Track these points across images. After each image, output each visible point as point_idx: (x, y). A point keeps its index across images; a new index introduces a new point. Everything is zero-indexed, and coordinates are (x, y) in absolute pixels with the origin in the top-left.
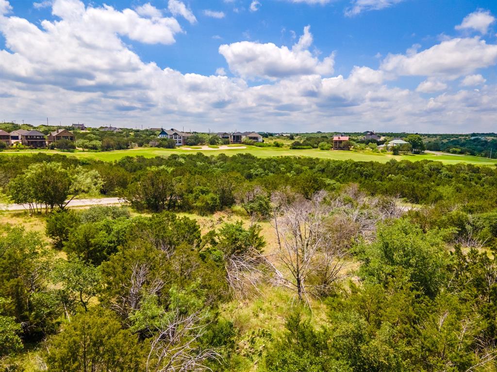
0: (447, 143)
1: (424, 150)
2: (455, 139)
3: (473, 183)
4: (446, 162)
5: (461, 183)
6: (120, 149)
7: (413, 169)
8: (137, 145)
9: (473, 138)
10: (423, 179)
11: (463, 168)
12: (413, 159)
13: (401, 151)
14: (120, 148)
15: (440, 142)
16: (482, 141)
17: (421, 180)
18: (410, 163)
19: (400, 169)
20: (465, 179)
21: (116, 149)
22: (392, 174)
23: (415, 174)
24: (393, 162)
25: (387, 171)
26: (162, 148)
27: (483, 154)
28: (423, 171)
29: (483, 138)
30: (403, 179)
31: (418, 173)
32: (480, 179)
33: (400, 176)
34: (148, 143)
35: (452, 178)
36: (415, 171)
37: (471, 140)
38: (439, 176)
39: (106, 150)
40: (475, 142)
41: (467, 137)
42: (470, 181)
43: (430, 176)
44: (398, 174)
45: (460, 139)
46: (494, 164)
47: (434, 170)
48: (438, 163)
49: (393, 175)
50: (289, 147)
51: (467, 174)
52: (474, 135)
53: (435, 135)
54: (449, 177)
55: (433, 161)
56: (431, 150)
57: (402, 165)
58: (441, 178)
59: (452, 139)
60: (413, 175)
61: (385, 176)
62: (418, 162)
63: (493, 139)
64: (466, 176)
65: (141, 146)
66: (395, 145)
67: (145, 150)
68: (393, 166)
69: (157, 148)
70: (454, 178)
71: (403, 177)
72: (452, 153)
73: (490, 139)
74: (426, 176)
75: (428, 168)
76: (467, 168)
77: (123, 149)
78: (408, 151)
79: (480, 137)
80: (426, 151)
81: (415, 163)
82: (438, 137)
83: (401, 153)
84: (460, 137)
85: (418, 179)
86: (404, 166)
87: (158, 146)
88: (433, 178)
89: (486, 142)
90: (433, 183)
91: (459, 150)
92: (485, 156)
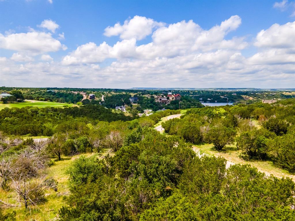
0: (35, 93)
1: (24, 99)
2: (38, 91)
3: (56, 117)
4: (40, 107)
5: (50, 118)
7: (21, 112)
10: (29, 118)
11: (49, 110)
12: (20, 106)
13: (9, 101)
15: (30, 93)
16: (53, 93)
18: (19, 109)
19: (12, 113)
20: (51, 116)
22: (7, 117)
23: (23, 115)
24: (7, 110)
25: (3, 115)
27: (56, 101)
28: (28, 113)
29: (53, 91)
30: (16, 120)
31: (25, 115)
32: (58, 115)
33: (13, 118)
35: (45, 115)
37: (47, 92)
40: (49, 93)
41: (45, 90)
42: (54, 116)
43: (33, 116)
44: (12, 116)
45: (41, 91)
46: (62, 106)
47: (34, 112)
48: (35, 108)
51: (52, 112)
52: (48, 89)
54: (43, 115)
55: (32, 107)
56: (28, 99)
57: (14, 111)
58: (39, 116)
61: (3, 119)
62: (23, 108)
63: (58, 92)
64: (52, 114)
66: (4, 97)
71: (15, 118)
72: (40, 101)
73: (56, 91)
74: (30, 116)
75: (30, 112)
76: (51, 109)
78: (14, 101)
79: (51, 90)
80: (26, 100)
82: (29, 90)
85: (25, 118)
89: (55, 93)
90: (35, 120)
91: (44, 99)
92: (58, 102)
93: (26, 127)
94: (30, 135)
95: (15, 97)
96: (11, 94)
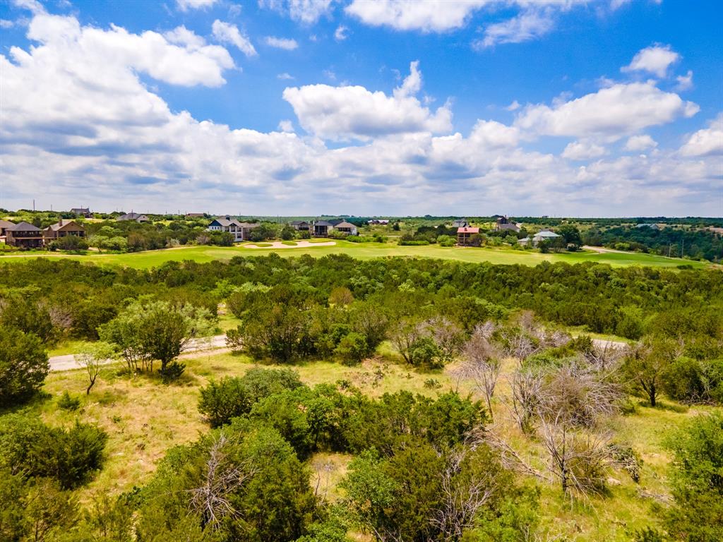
0: (606, 232)
1: (582, 245)
2: (616, 226)
3: (653, 293)
4: (615, 265)
5: (638, 295)
6: (154, 249)
7: (573, 274)
8: (178, 241)
9: (639, 226)
10: (587, 289)
11: (638, 272)
12: (572, 261)
13: (552, 247)
14: (154, 247)
15: (597, 232)
16: (652, 230)
17: (586, 290)
18: (569, 266)
19: (556, 275)
20: (642, 288)
21: (148, 249)
22: (544, 282)
23: (576, 281)
24: (545, 266)
25: (538, 278)
26: (214, 246)
27: (659, 251)
28: (586, 277)
29: (653, 226)
30: (561, 289)
31: (580, 281)
32: (661, 288)
33: (556, 285)
34: (194, 239)
35: (625, 286)
36: (576, 277)
37: (637, 228)
38: (608, 284)
39: (134, 251)
40: (643, 231)
41: (632, 224)
42: (649, 290)
43: (597, 284)
44: (554, 282)
45: (623, 226)
46: (676, 265)
47: (600, 276)
48: (604, 266)
49: (547, 284)
50: (397, 242)
51: (644, 280)
52: (641, 220)
53: (589, 221)
54: (622, 286)
55: (598, 264)
56: (590, 245)
57: (559, 270)
58: (611, 287)
59: (612, 228)
60: (574, 283)
61: (537, 285)
62: (579, 265)
63: (666, 228)
64: (643, 283)
65: (185, 244)
66: (543, 239)
67: (191, 250)
68: (546, 270)
69: (207, 246)
70: (627, 288)
71: (561, 286)
72: (618, 249)
73: (662, 226)
74: (591, 285)
75: (593, 274)
76: (643, 273)
77: (158, 248)
78: (561, 247)
79: (649, 225)
80: (585, 247)
81: (575, 266)
82: (594, 224)
83: (552, 250)
84: (622, 224)
85: (581, 289)
86: (561, 271)
87: (209, 244)
88: (600, 288)
89: (657, 231)
90: (601, 295)
91: (627, 245)
92: (663, 253)
93: (579, 308)
94: (586, 329)
95: (565, 240)
96: (557, 233)
